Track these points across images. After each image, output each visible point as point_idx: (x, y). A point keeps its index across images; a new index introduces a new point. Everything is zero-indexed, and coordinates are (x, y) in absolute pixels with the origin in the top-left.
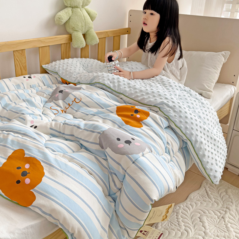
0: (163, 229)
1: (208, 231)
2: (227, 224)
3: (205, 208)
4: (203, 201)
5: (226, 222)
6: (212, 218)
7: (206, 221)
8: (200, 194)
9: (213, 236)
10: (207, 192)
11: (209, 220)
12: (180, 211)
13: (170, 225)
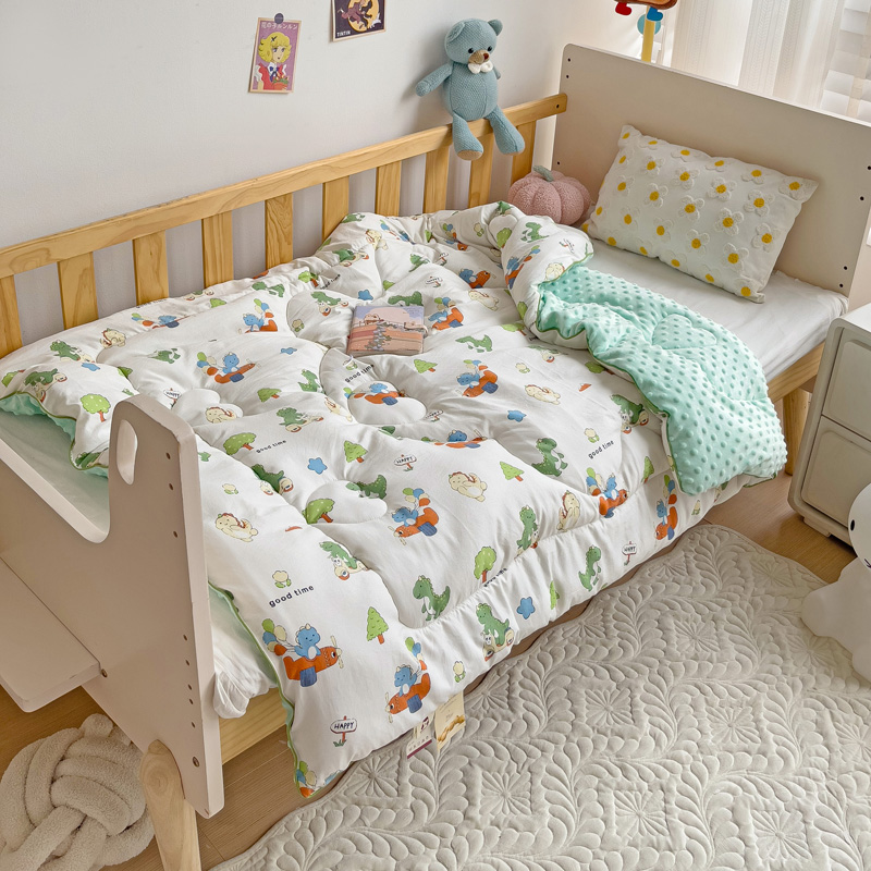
0: (567, 642)
1: (674, 649)
2: (722, 634)
3: (677, 598)
4: (673, 581)
5: (722, 630)
6: (687, 621)
7: (673, 627)
8: (669, 564)
9: (684, 658)
10: (687, 562)
11: (680, 624)
12: (613, 605)
13: (584, 634)
